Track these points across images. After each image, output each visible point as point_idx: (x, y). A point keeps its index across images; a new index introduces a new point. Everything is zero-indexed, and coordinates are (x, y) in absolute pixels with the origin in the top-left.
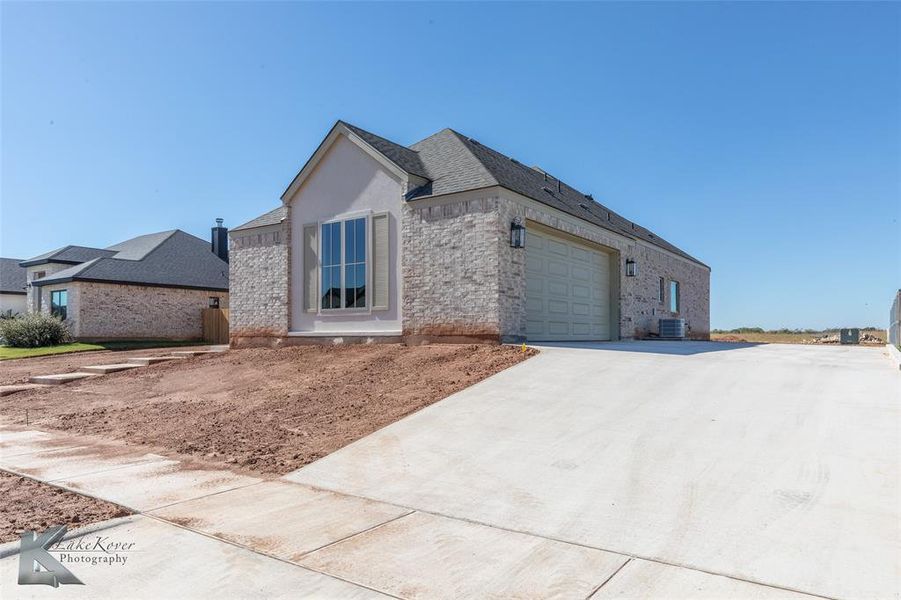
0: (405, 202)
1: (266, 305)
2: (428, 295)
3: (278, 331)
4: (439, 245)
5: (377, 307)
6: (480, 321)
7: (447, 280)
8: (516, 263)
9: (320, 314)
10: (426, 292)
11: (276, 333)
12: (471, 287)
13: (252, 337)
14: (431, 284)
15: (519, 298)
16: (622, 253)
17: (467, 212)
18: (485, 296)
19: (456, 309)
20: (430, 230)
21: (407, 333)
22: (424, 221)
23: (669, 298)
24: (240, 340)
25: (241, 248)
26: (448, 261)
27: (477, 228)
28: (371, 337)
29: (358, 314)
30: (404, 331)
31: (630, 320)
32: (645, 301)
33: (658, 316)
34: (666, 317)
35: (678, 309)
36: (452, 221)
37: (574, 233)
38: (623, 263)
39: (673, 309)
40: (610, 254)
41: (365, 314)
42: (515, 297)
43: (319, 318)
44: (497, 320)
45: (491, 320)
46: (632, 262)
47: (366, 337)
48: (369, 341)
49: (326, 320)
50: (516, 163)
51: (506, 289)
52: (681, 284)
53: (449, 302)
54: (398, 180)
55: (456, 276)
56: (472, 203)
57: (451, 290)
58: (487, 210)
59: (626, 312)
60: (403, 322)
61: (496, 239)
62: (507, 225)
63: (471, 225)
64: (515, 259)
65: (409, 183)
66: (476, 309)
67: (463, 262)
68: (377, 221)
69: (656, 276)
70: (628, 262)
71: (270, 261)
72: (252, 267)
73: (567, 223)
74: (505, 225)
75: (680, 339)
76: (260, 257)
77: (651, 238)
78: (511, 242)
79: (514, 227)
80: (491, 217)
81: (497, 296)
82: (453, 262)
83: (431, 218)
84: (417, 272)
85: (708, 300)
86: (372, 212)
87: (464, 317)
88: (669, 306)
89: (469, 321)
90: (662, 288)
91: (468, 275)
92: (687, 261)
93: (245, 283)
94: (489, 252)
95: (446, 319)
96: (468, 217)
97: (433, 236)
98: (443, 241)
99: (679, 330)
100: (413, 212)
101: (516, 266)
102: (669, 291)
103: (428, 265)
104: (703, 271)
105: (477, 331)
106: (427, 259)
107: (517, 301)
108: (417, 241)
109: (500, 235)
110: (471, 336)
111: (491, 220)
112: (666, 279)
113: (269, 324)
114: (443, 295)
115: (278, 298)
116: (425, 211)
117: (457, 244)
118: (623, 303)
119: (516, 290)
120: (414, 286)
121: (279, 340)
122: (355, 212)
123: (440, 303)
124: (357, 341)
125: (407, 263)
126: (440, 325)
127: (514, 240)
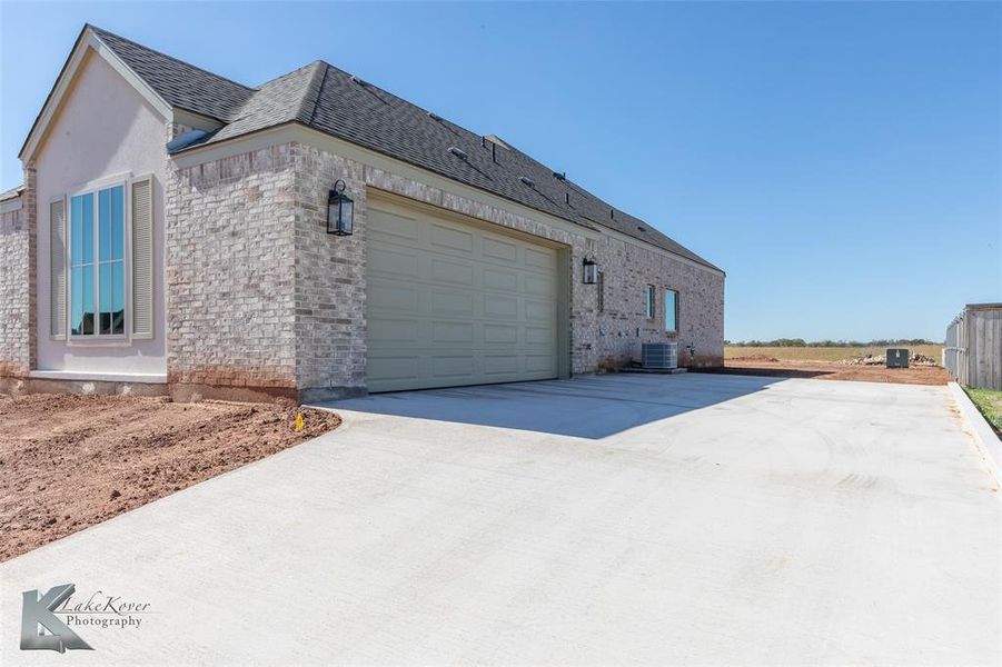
0: (169, 157)
2: (199, 316)
3: (18, 368)
4: (215, 230)
5: (140, 335)
6: (269, 363)
7: (225, 291)
8: (341, 261)
9: (70, 344)
10: (197, 310)
11: (16, 372)
12: (256, 303)
14: (204, 297)
15: (349, 322)
16: (575, 248)
17: (252, 170)
18: (276, 320)
19: (237, 340)
20: (202, 203)
21: (173, 379)
22: (194, 189)
23: (663, 312)
27: (265, 201)
28: (129, 383)
29: (114, 345)
30: (170, 375)
31: (589, 347)
32: (623, 318)
33: (646, 337)
34: (656, 339)
35: (677, 327)
36: (231, 188)
37: (480, 215)
38: (577, 265)
39: (670, 326)
40: (558, 250)
41: (124, 345)
42: (341, 321)
43: (70, 350)
44: (292, 363)
45: (283, 363)
46: (591, 263)
47: (123, 383)
48: (126, 390)
49: (78, 352)
50: (438, 120)
51: (313, 308)
52: (682, 294)
53: (226, 329)
54: (162, 119)
55: (236, 283)
56: (259, 154)
57: (230, 308)
58: (278, 167)
59: (582, 335)
60: (169, 361)
61: (292, 218)
62: (318, 195)
63: (257, 194)
64: (339, 255)
65: (175, 123)
66: (265, 343)
67: (246, 259)
68: (138, 190)
69: (643, 283)
70: (586, 263)
71: (9, 258)
73: (460, 198)
74: (314, 194)
75: (668, 372)
77: (642, 231)
78: (328, 225)
79: (335, 197)
80: (285, 178)
81: (292, 319)
82: (233, 260)
83: (203, 184)
84: (186, 274)
85: (721, 314)
86: (132, 175)
87: (248, 355)
88: (663, 323)
89: (255, 362)
90: (652, 300)
91: (253, 281)
92: (690, 263)
94: (280, 242)
95: (226, 359)
97: (206, 213)
98: (220, 223)
99: (668, 359)
100: (179, 173)
101: (341, 267)
102: (663, 303)
103: (199, 264)
104: (715, 277)
105: (265, 382)
106: (199, 254)
107: (343, 328)
108: (186, 223)
109: (300, 211)
110: (256, 389)
111: (285, 184)
112: (658, 286)
113: (9, 357)
114: (219, 315)
115: (19, 316)
116: (196, 170)
117: (238, 228)
118: (576, 322)
119: (340, 307)
120: (183, 300)
121: (20, 383)
122: (112, 176)
123: (215, 329)
124: (111, 388)
125: (173, 261)
126: (215, 367)
127: (334, 219)
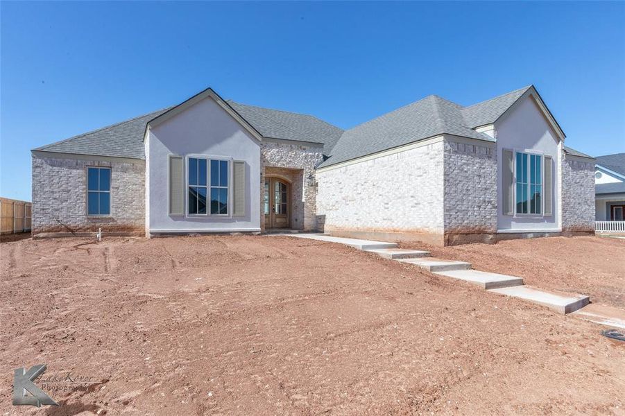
0: (564, 154)
1: (480, 207)
3: (490, 229)
4: (576, 183)
6: (590, 224)
9: (515, 217)
10: (572, 207)
11: (489, 231)
12: (587, 207)
13: (467, 234)
18: (591, 212)
19: (582, 218)
20: (573, 173)
21: (564, 230)
24: (456, 237)
25: (456, 152)
26: (579, 192)
27: (589, 177)
29: (537, 218)
36: (580, 171)
41: (541, 218)
43: (515, 220)
47: (545, 233)
53: (579, 214)
54: (557, 139)
56: (587, 164)
58: (591, 170)
60: (562, 224)
63: (587, 175)
68: (547, 160)
71: (482, 171)
72: (466, 172)
76: (474, 165)
82: (581, 193)
83: (573, 167)
84: (568, 196)
86: (544, 154)
87: (585, 222)
91: (586, 200)
93: (461, 185)
95: (579, 223)
96: (586, 171)
98: (577, 181)
103: (572, 192)
105: (589, 229)
108: (568, 178)
110: (587, 232)
113: (483, 223)
114: (578, 210)
115: (489, 202)
116: (571, 162)
117: (582, 184)
120: (566, 203)
121: (491, 236)
122: (536, 150)
123: (576, 214)
124: (541, 235)
125: (564, 190)
126: (576, 226)
